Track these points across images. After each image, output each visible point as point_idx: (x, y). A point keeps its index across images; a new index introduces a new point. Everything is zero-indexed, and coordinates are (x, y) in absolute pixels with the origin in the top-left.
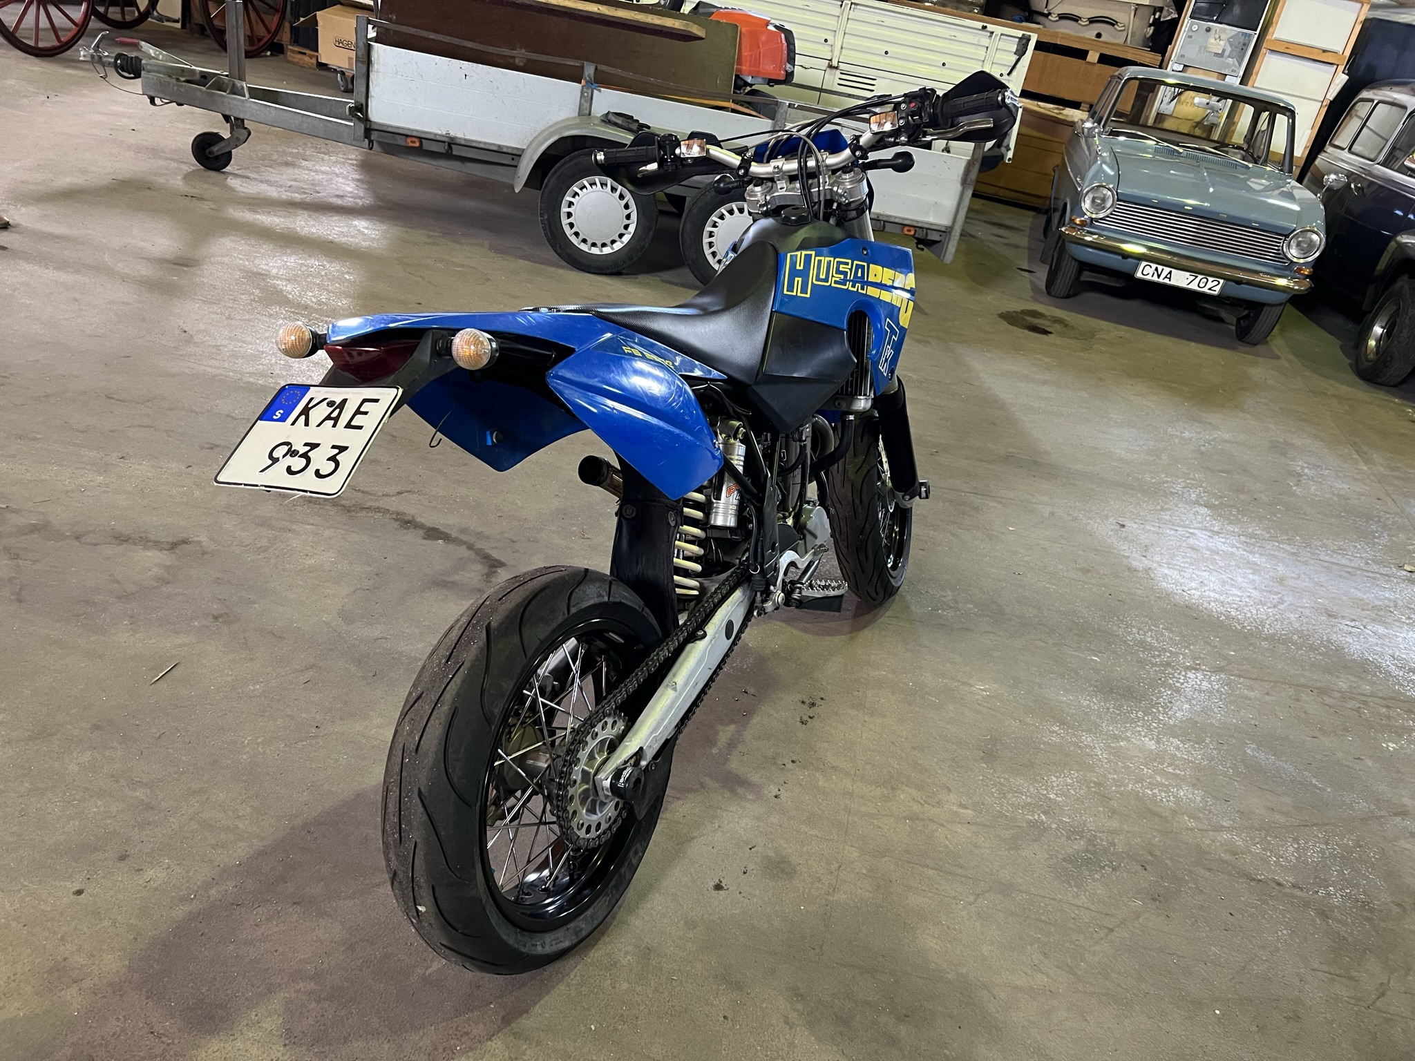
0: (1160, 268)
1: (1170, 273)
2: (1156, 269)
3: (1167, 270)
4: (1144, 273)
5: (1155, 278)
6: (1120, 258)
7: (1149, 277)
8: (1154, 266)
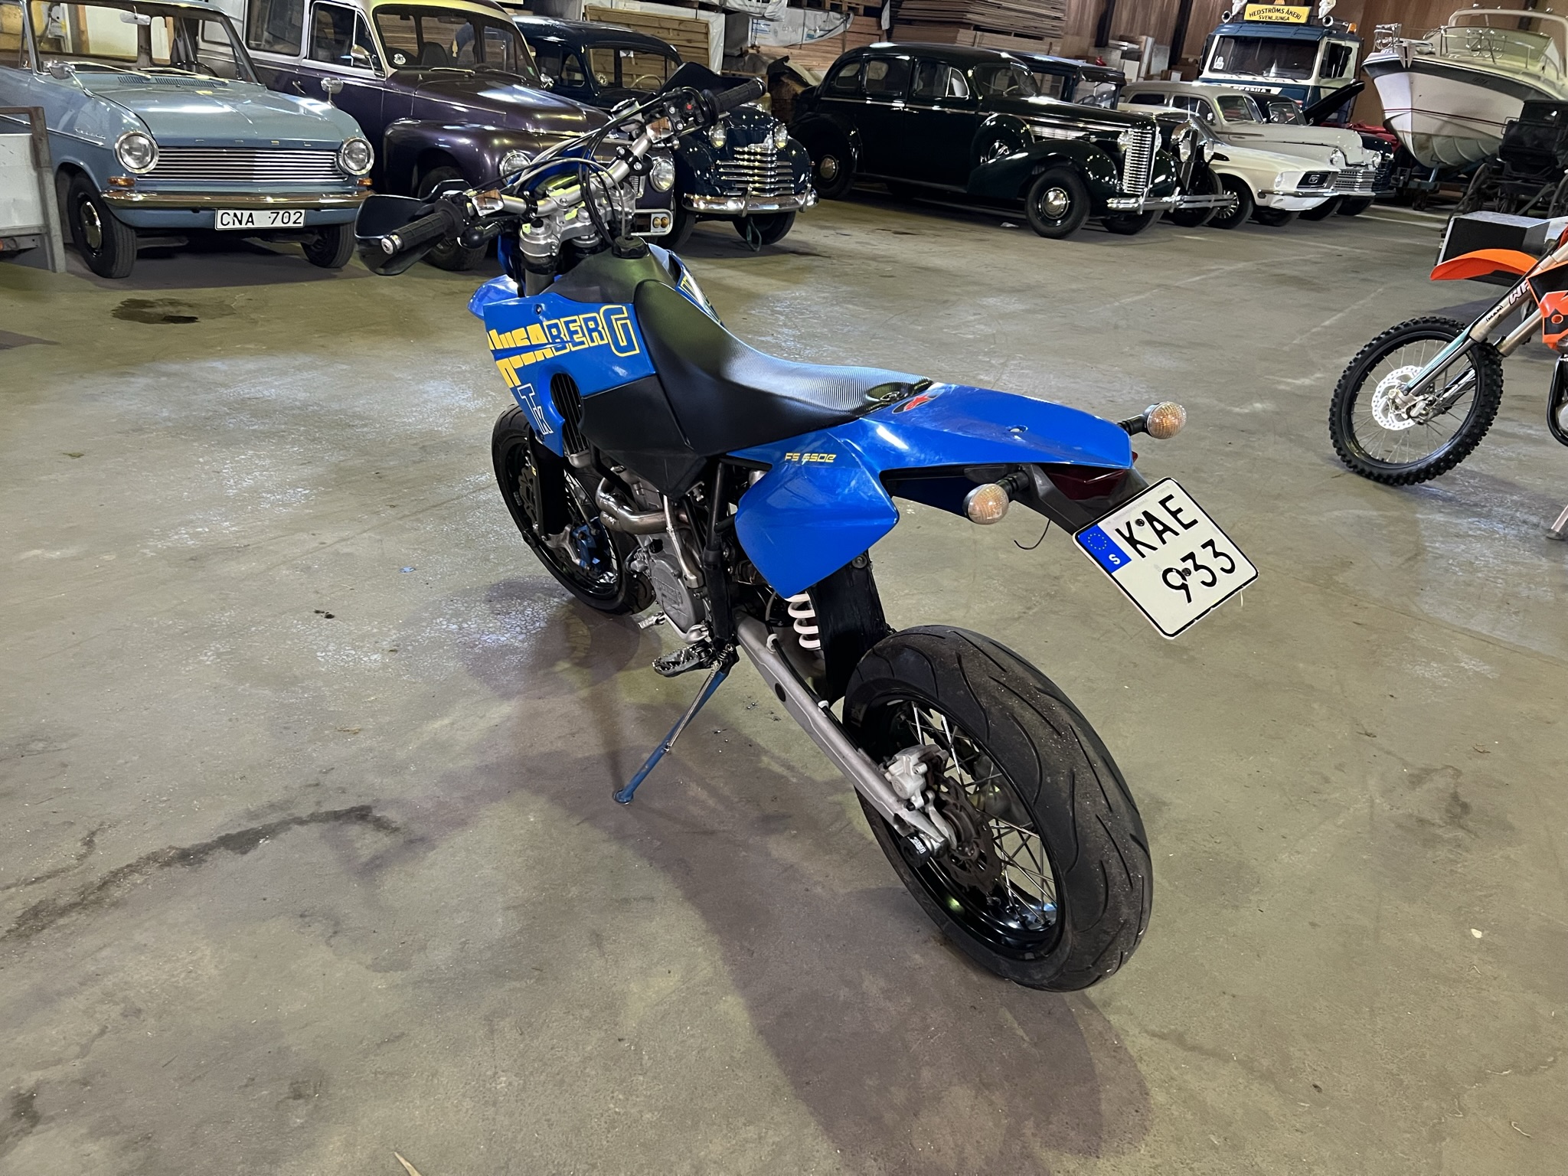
0: (238, 213)
1: (251, 215)
2: (235, 215)
3: (246, 213)
4: (225, 223)
5: (237, 226)
6: (190, 212)
7: (231, 226)
8: (231, 212)
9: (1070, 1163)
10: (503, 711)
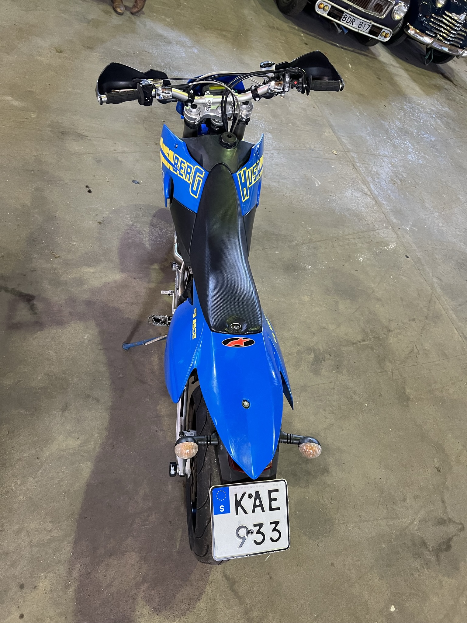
9: (146, 611)
10: (117, 276)
